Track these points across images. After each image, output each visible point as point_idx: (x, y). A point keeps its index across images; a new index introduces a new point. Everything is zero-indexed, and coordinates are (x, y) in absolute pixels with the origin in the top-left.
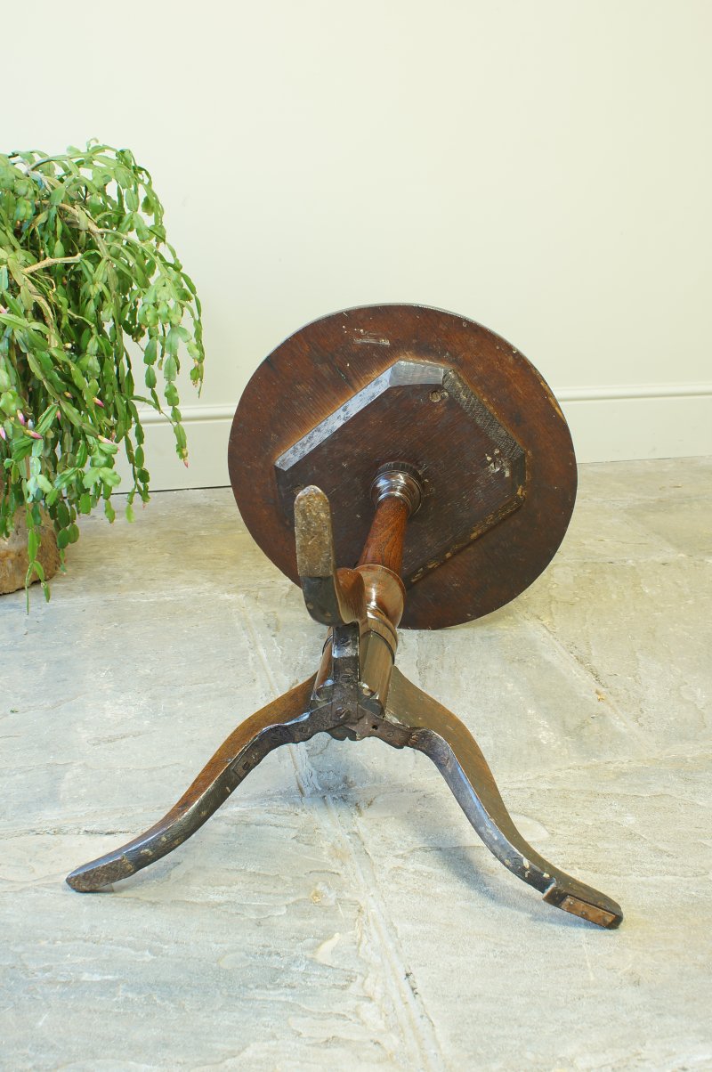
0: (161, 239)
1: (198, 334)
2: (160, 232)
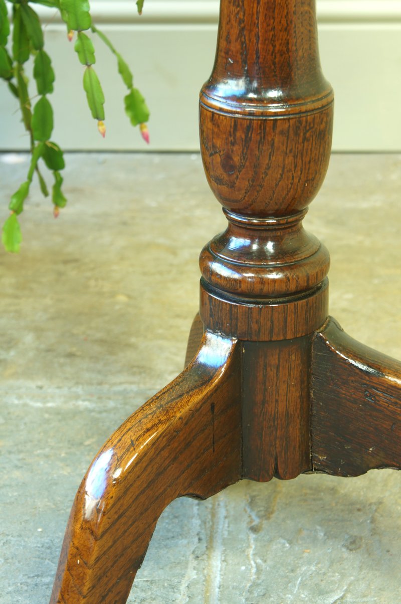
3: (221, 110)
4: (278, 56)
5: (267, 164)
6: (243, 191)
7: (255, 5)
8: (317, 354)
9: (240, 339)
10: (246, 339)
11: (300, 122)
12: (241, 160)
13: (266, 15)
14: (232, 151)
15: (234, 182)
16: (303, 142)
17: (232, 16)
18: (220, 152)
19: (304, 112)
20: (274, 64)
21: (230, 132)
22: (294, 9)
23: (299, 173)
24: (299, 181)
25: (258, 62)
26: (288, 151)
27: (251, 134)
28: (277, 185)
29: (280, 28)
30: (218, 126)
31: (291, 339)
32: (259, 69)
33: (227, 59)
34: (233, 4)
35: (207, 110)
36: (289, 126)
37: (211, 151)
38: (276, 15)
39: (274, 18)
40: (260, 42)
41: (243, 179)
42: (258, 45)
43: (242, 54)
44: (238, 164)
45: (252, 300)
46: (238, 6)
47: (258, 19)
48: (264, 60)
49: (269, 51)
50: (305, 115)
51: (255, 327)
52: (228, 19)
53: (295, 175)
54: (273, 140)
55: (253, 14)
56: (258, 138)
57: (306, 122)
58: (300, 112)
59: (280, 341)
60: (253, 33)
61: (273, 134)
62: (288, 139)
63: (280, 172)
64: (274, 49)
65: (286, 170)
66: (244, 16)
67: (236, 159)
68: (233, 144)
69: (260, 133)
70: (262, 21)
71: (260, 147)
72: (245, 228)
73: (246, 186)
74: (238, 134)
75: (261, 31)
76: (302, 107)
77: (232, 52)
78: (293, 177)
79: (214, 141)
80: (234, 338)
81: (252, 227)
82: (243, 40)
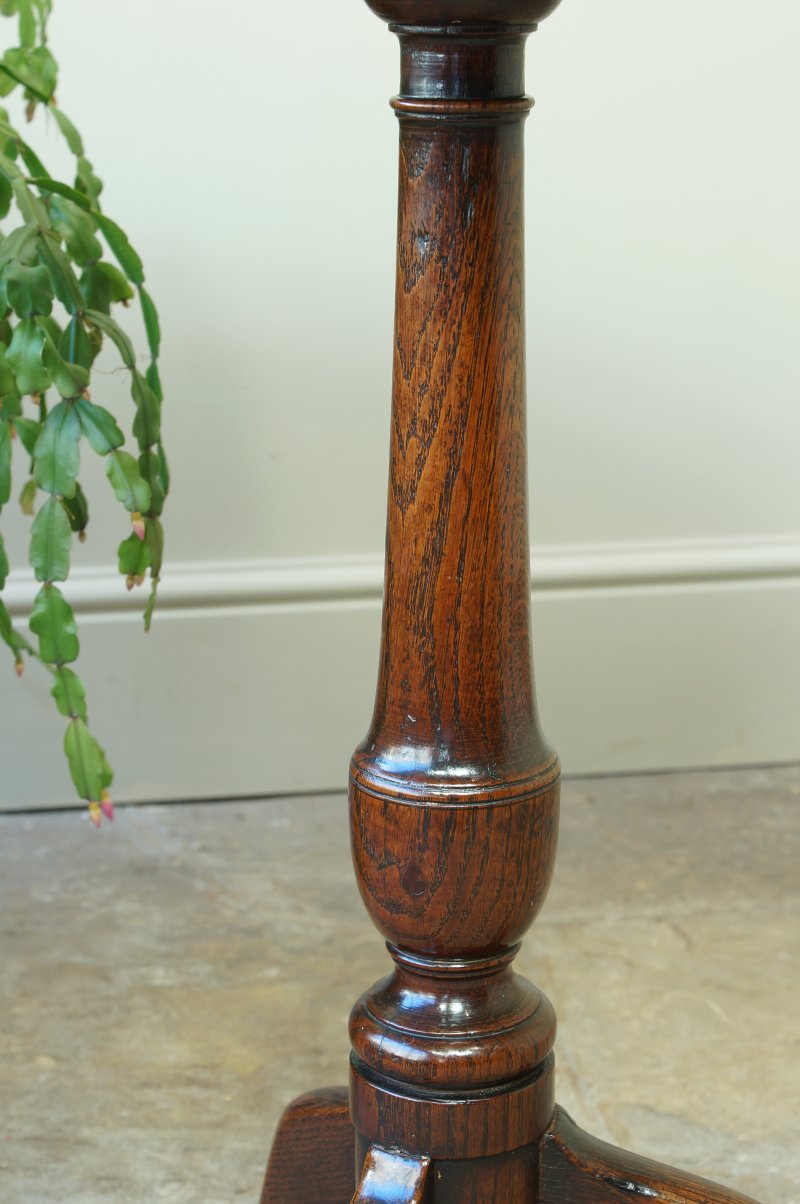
0: (41, 95)
1: (147, 423)
2: (38, 71)
3: (400, 796)
4: (488, 707)
5: (478, 878)
6: (438, 922)
7: (452, 633)
8: (548, 1169)
9: (436, 1158)
10: (444, 1158)
11: (526, 808)
12: (436, 873)
13: (469, 646)
14: (421, 860)
15: (422, 907)
16: (530, 839)
17: (412, 651)
18: (399, 861)
19: (530, 792)
20: (483, 720)
21: (417, 830)
22: (509, 635)
23: (524, 886)
24: (523, 900)
25: (457, 719)
26: (509, 855)
27: (454, 832)
28: (491, 908)
29: (490, 665)
30: (396, 822)
31: (514, 1151)
32: (460, 729)
33: (405, 716)
34: (414, 632)
35: (373, 797)
36: (511, 816)
37: (383, 861)
38: (484, 646)
39: (481, 651)
40: (460, 688)
41: (439, 902)
42: (457, 693)
43: (431, 707)
44: (430, 880)
45: (451, 1093)
46: (424, 634)
47: (456, 653)
48: (467, 715)
49: (475, 700)
50: (531, 796)
51: (459, 1136)
52: (405, 655)
53: (517, 890)
54: (487, 839)
55: (449, 646)
56: (464, 837)
57: (534, 806)
58: (526, 793)
59: (500, 1154)
60: (449, 675)
61: (486, 830)
62: (509, 836)
63: (497, 887)
64: (481, 698)
65: (505, 884)
66: (433, 648)
67: (428, 872)
68: (422, 849)
69: (468, 829)
70: (464, 656)
71: (468, 851)
72: (434, 978)
73: (443, 914)
74: (431, 834)
75: (461, 672)
76: (527, 784)
77: (415, 705)
78: (515, 893)
79: (389, 845)
80: (423, 1157)
81: (446, 976)
82: (433, 686)
